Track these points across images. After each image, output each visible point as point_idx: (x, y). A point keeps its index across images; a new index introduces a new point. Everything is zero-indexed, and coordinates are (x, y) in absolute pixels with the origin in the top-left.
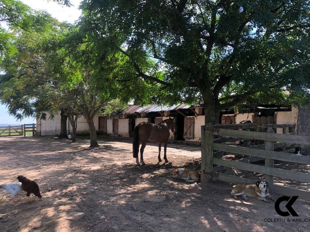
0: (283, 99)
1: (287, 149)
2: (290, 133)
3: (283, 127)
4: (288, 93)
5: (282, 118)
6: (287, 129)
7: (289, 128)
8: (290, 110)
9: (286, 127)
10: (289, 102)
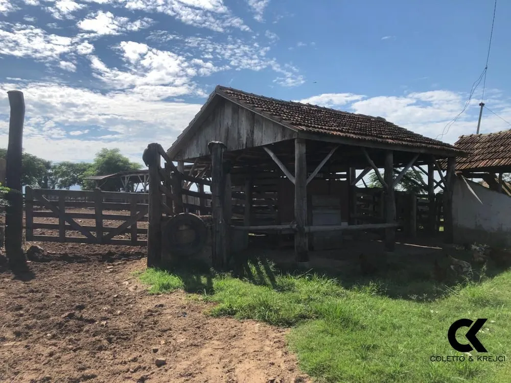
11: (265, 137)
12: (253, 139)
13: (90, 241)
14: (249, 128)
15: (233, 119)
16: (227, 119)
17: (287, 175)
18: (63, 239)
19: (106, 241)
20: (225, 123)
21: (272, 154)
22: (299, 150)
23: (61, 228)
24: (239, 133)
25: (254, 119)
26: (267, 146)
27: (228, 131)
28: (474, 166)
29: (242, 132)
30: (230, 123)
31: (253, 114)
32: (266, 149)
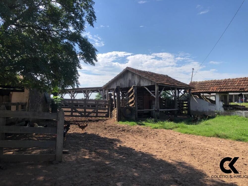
0: (18, 82)
1: (19, 122)
2: (22, 109)
3: (17, 104)
4: (21, 77)
5: (16, 97)
6: (20, 106)
7: (22, 105)
8: (23, 91)
9: (19, 105)
10: (22, 85)
11: (144, 84)
12: (140, 84)
13: (82, 116)
14: (138, 80)
15: (132, 77)
16: (130, 77)
17: (153, 95)
18: (72, 116)
19: (88, 116)
20: (129, 78)
21: (147, 89)
22: (157, 88)
23: (72, 112)
24: (134, 82)
25: (140, 78)
26: (145, 86)
27: (130, 81)
28: (196, 92)
29: (135, 81)
30: (131, 78)
31: (140, 76)
32: (145, 87)
